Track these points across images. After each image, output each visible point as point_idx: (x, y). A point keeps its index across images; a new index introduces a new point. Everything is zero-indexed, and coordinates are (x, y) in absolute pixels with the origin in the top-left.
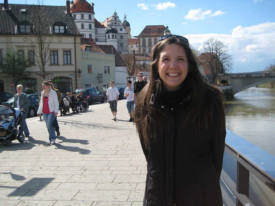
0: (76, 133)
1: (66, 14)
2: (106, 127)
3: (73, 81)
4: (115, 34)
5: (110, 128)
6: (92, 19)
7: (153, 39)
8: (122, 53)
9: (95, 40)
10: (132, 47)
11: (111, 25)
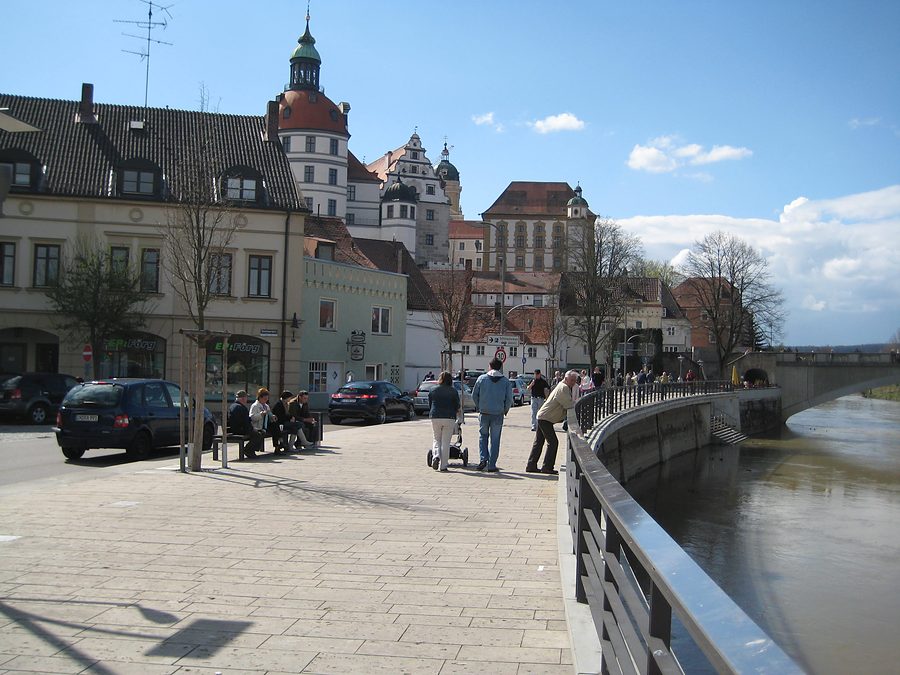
0: (292, 513)
1: (266, 142)
2: (376, 503)
3: (272, 351)
4: (409, 205)
5: (389, 504)
6: (339, 154)
7: (530, 225)
8: (431, 264)
9: (344, 221)
10: (462, 246)
11: (399, 175)
